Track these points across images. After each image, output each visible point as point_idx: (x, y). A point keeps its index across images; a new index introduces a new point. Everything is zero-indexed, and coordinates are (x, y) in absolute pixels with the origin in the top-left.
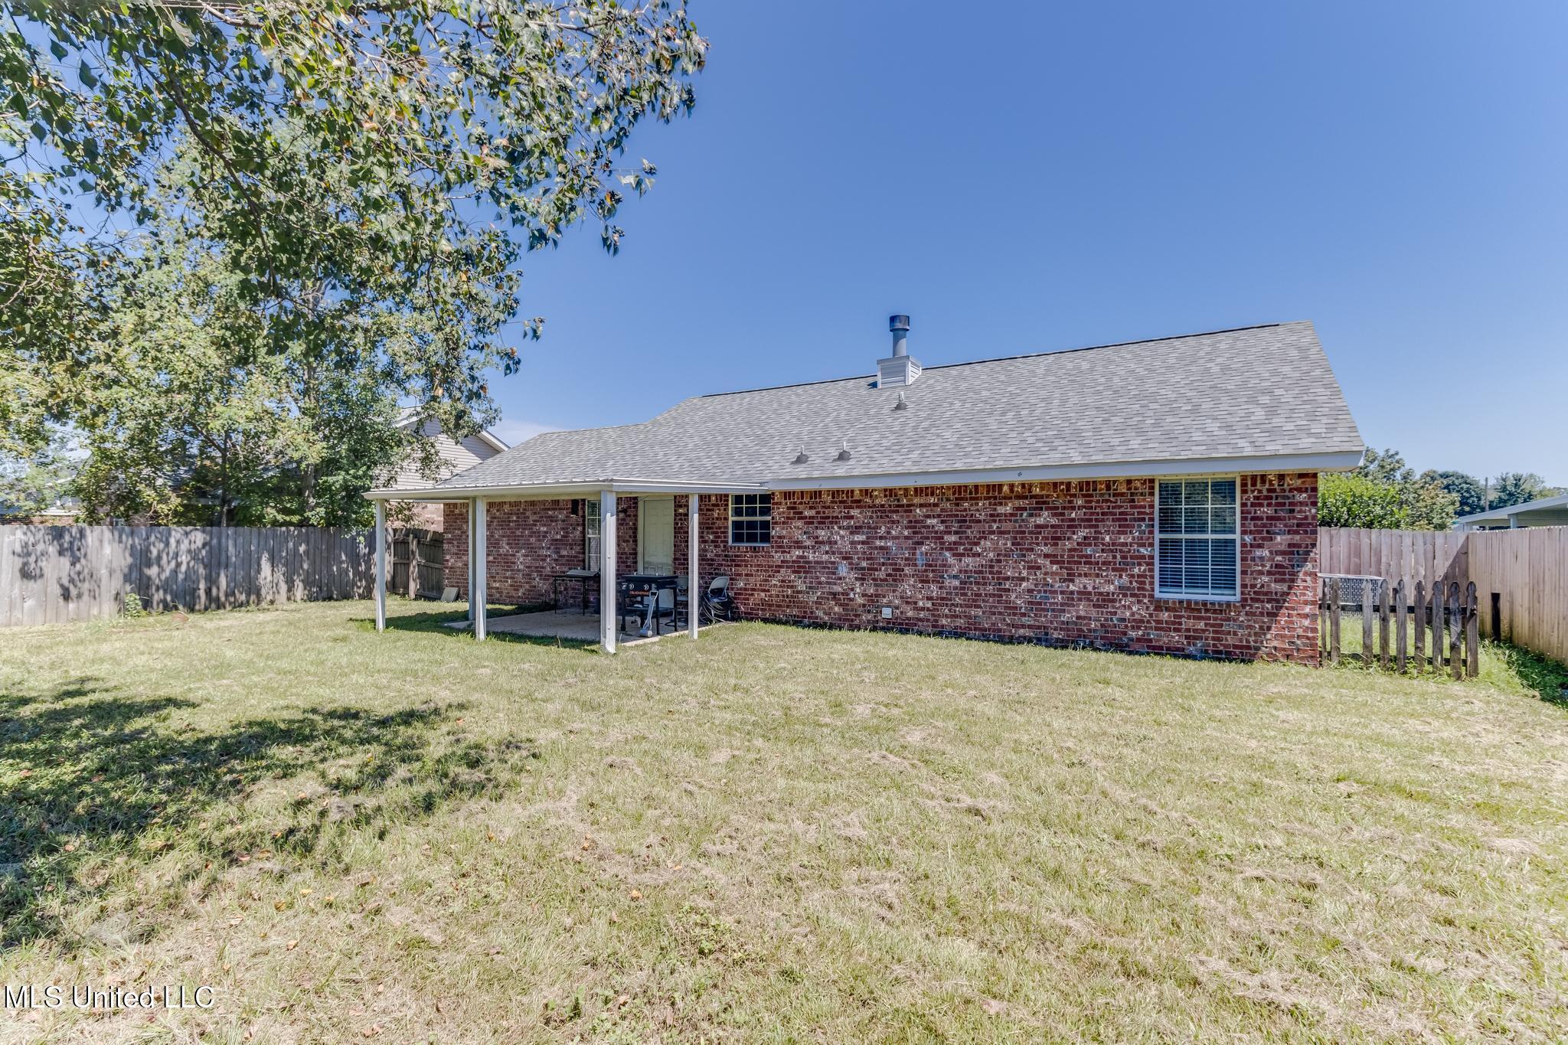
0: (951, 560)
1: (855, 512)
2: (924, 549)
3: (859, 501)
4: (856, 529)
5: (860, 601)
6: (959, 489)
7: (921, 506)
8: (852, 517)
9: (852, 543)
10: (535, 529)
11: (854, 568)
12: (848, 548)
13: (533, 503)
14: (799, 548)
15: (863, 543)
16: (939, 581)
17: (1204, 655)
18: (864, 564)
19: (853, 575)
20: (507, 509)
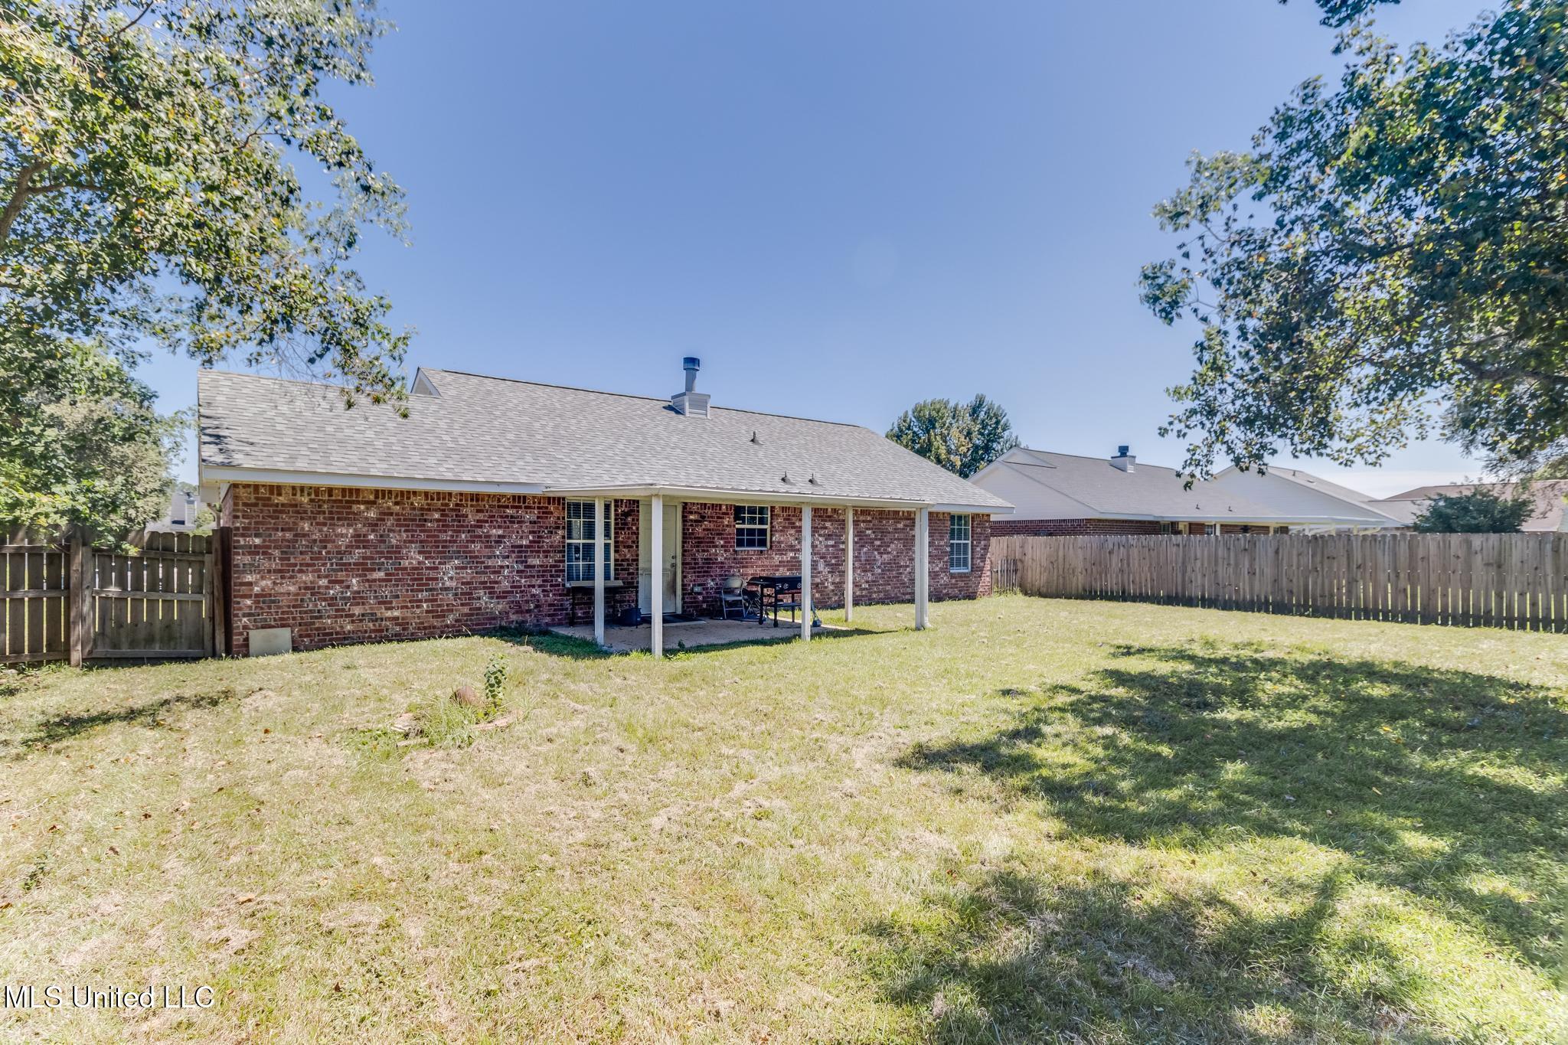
0: (878, 557)
1: (828, 524)
2: (865, 549)
3: (830, 517)
4: (828, 537)
5: (831, 587)
6: (881, 512)
7: (863, 521)
8: (826, 528)
9: (827, 546)
10: (479, 532)
11: (828, 564)
12: (824, 550)
13: (476, 497)
14: (792, 551)
15: (832, 546)
16: (871, 570)
17: (964, 598)
18: (833, 561)
19: (827, 569)
20: (418, 502)
